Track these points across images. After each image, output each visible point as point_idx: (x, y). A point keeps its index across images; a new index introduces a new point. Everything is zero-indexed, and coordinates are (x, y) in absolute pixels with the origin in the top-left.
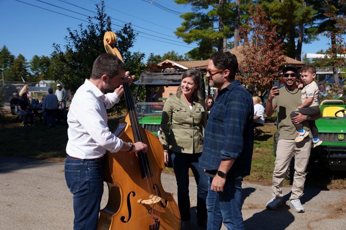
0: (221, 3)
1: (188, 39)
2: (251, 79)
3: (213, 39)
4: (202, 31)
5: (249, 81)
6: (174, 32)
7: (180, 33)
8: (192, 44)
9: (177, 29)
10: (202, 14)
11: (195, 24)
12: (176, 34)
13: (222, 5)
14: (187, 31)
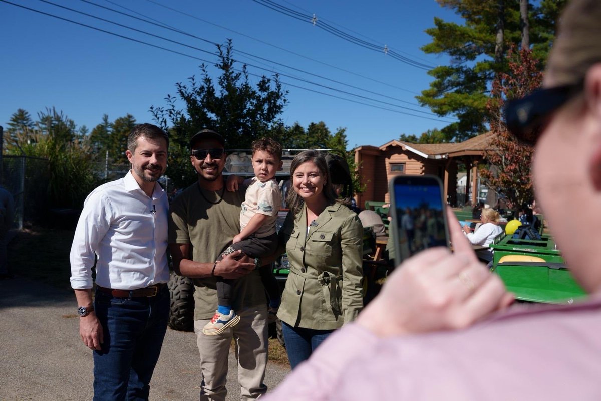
0: (498, 51)
1: (439, 109)
2: (503, 177)
3: (480, 109)
4: (463, 95)
5: (500, 180)
6: (417, 97)
7: (427, 99)
8: (448, 116)
9: (423, 93)
10: (465, 69)
11: (453, 84)
12: (419, 100)
13: (500, 54)
14: (439, 95)
